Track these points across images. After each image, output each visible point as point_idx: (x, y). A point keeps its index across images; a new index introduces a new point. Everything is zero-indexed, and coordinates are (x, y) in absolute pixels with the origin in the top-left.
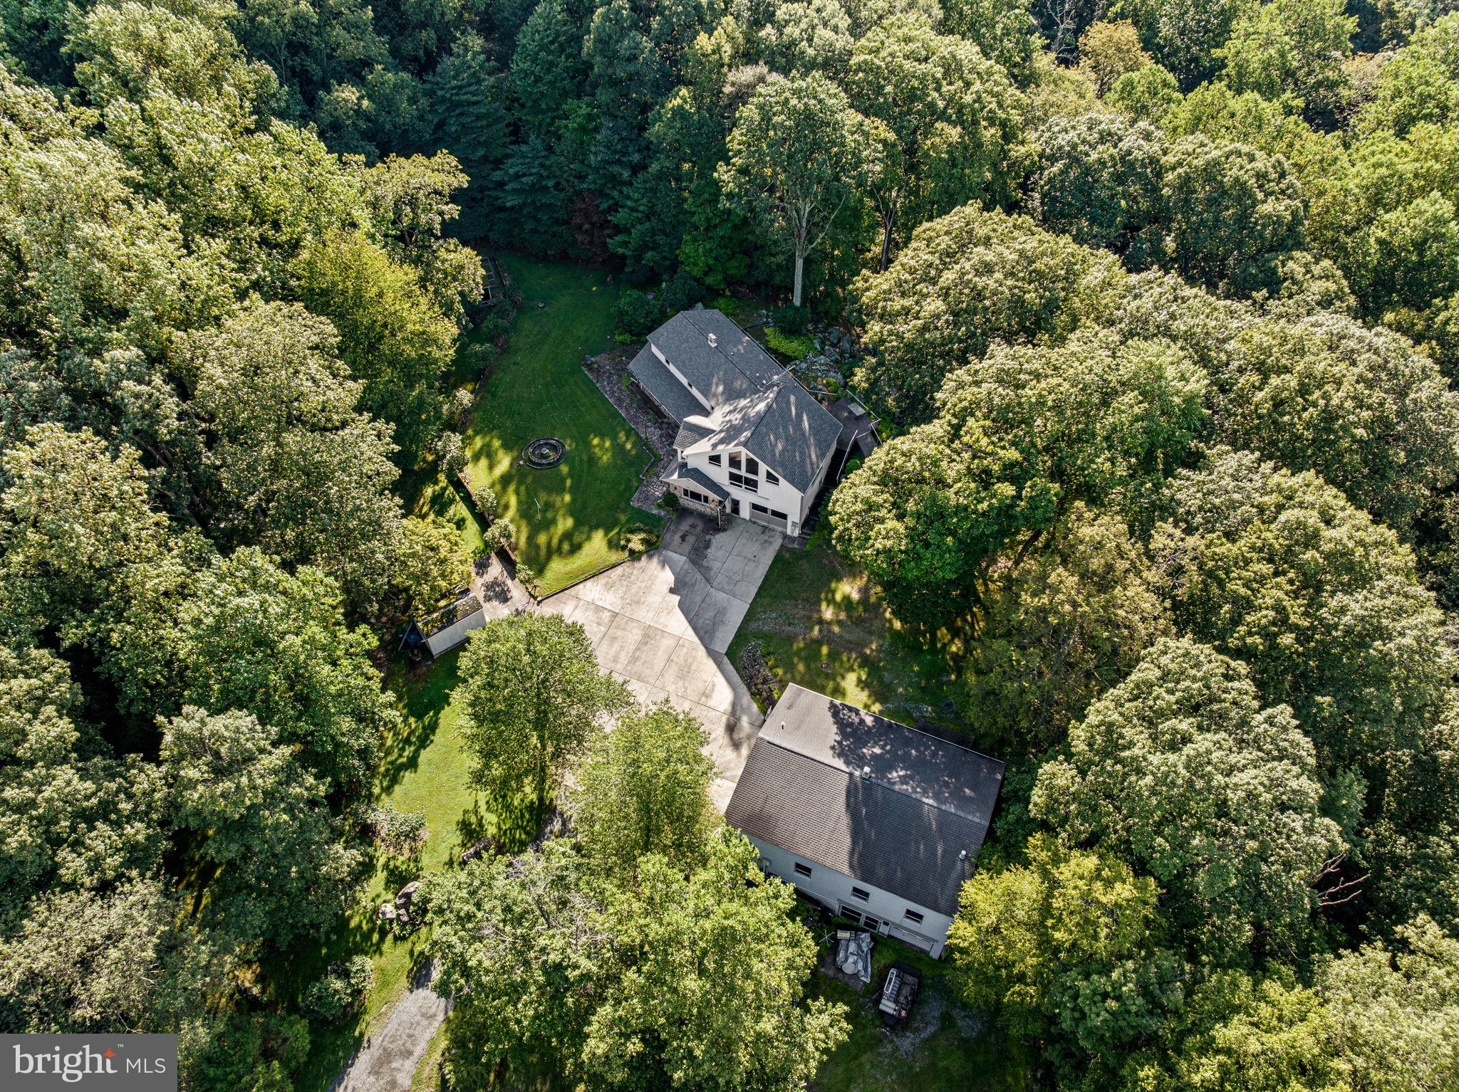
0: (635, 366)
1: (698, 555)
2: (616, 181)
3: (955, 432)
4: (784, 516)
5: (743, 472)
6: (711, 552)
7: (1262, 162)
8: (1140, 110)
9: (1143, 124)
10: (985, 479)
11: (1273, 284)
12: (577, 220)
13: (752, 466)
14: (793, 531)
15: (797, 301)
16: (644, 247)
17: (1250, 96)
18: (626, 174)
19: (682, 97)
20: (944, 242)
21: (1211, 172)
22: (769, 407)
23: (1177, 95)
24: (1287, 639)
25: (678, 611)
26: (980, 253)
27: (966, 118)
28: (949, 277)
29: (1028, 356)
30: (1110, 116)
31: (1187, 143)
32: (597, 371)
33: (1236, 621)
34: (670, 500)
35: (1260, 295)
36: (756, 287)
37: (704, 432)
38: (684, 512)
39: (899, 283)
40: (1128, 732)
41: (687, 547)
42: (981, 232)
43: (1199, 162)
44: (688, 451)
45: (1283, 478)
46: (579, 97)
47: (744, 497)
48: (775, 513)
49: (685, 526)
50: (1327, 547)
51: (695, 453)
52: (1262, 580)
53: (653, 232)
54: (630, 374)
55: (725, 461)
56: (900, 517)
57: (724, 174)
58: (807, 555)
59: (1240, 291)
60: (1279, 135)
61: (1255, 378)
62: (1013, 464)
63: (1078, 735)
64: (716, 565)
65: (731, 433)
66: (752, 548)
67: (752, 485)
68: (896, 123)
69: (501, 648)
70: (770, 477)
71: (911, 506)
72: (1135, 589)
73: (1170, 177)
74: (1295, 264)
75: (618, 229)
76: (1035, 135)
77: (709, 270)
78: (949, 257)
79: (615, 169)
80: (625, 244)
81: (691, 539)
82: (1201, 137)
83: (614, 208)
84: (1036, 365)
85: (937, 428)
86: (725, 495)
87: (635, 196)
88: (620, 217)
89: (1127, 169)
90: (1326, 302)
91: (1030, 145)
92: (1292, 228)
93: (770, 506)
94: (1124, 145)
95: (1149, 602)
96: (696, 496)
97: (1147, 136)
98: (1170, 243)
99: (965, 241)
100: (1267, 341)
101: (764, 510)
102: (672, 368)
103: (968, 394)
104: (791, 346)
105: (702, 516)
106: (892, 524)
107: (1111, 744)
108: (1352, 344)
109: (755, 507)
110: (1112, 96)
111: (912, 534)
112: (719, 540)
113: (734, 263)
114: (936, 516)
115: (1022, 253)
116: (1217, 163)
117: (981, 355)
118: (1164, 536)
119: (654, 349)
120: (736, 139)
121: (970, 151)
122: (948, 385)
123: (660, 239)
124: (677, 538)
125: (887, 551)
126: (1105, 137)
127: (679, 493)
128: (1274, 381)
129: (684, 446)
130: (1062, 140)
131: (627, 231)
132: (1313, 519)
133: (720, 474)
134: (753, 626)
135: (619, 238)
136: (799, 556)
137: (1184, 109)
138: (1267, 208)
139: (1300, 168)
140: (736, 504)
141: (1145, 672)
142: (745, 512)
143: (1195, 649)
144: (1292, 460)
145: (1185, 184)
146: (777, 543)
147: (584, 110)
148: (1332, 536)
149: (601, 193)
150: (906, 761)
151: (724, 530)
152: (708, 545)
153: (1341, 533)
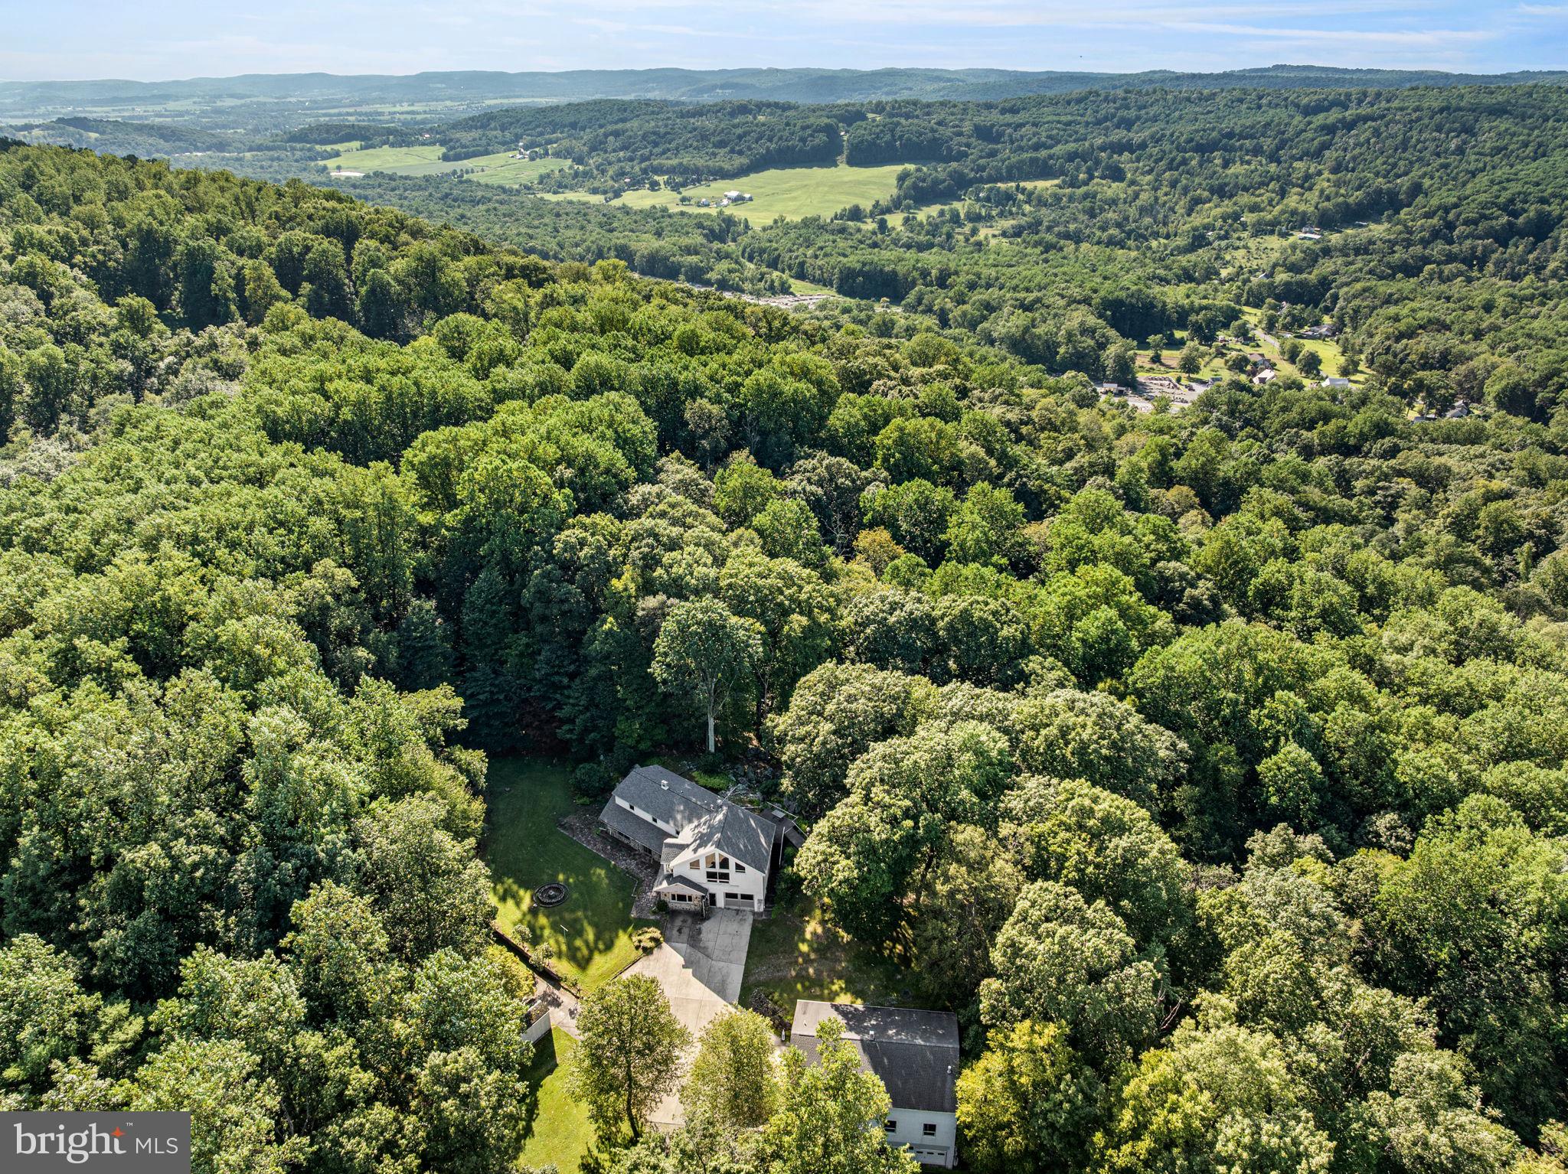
0: (604, 817)
1: (694, 940)
2: (558, 687)
3: (867, 799)
4: (750, 897)
5: (717, 870)
6: (703, 936)
7: (993, 605)
8: (907, 584)
9: (913, 593)
10: (894, 822)
11: (1024, 677)
12: (528, 719)
13: (725, 863)
14: (759, 906)
15: (712, 749)
16: (586, 731)
17: (973, 566)
18: (566, 681)
19: (610, 623)
20: (821, 687)
21: (965, 616)
22: (726, 817)
23: (928, 571)
24: (1090, 869)
25: (694, 980)
26: (846, 689)
27: (806, 609)
28: (830, 708)
29: (896, 744)
30: (891, 591)
31: (946, 601)
32: (570, 828)
33: (1061, 868)
34: (662, 906)
35: (1020, 686)
36: (676, 744)
37: (682, 847)
38: (674, 913)
39: (799, 718)
40: (1023, 940)
41: (685, 937)
42: (842, 677)
43: (956, 612)
44: (673, 863)
45: (1067, 784)
46: (516, 632)
47: (719, 889)
48: (744, 897)
49: (678, 922)
50: (1099, 815)
51: (677, 864)
52: (1068, 842)
53: (593, 719)
54: (603, 825)
55: (703, 864)
56: (848, 858)
57: (656, 669)
58: (773, 922)
59: (1005, 687)
60: (998, 586)
61: (1032, 733)
62: (908, 809)
63: (996, 957)
64: (710, 945)
65: (703, 840)
66: (733, 927)
67: (725, 877)
68: (760, 617)
69: (610, 1000)
70: (739, 868)
71: (852, 849)
72: (999, 863)
73: (941, 624)
74: (1033, 663)
75: (562, 722)
76: (846, 612)
77: (640, 739)
78: (827, 697)
79: (557, 678)
80: (571, 731)
81: (686, 930)
82: (952, 596)
83: (559, 706)
84: (904, 748)
85: (854, 798)
86: (705, 890)
87: (575, 698)
88: (565, 712)
89: (913, 623)
90: (1061, 684)
91: (847, 620)
92: (1024, 640)
93: (739, 891)
94: (907, 608)
95: (1009, 869)
96: (682, 898)
97: (919, 601)
98: (952, 665)
99: (833, 686)
100: (1033, 711)
101: (734, 896)
102: (638, 812)
103: (868, 774)
104: (716, 781)
105: (688, 912)
106: (844, 862)
107: (1015, 949)
108: (1081, 705)
109: (728, 895)
110: (886, 577)
111: (859, 865)
112: (706, 926)
113: (657, 731)
114: (869, 852)
115: (873, 686)
116: (966, 610)
117: (866, 750)
118: (1006, 829)
119: (619, 801)
120: (661, 644)
121: (813, 630)
122: (851, 773)
123: (601, 723)
124: (675, 932)
125: (846, 880)
126: (894, 607)
127: (668, 899)
128: (1043, 732)
129: (669, 860)
130: (867, 612)
131: (571, 721)
132: (1087, 802)
133: (699, 876)
134: (752, 979)
135: (566, 727)
136: (769, 923)
137: (936, 580)
138: (1005, 632)
139: (1018, 604)
140: (713, 896)
141: (1022, 905)
142: (721, 902)
143: (1046, 885)
144: (1069, 774)
145: (951, 628)
146: (750, 919)
147: (525, 640)
148: (1101, 809)
149: (545, 698)
150: (894, 1024)
151: (708, 918)
152: (699, 932)
153: (1105, 805)
